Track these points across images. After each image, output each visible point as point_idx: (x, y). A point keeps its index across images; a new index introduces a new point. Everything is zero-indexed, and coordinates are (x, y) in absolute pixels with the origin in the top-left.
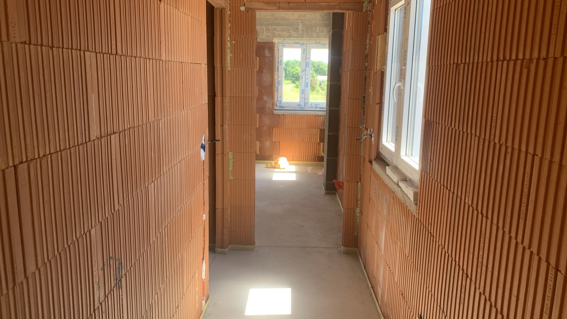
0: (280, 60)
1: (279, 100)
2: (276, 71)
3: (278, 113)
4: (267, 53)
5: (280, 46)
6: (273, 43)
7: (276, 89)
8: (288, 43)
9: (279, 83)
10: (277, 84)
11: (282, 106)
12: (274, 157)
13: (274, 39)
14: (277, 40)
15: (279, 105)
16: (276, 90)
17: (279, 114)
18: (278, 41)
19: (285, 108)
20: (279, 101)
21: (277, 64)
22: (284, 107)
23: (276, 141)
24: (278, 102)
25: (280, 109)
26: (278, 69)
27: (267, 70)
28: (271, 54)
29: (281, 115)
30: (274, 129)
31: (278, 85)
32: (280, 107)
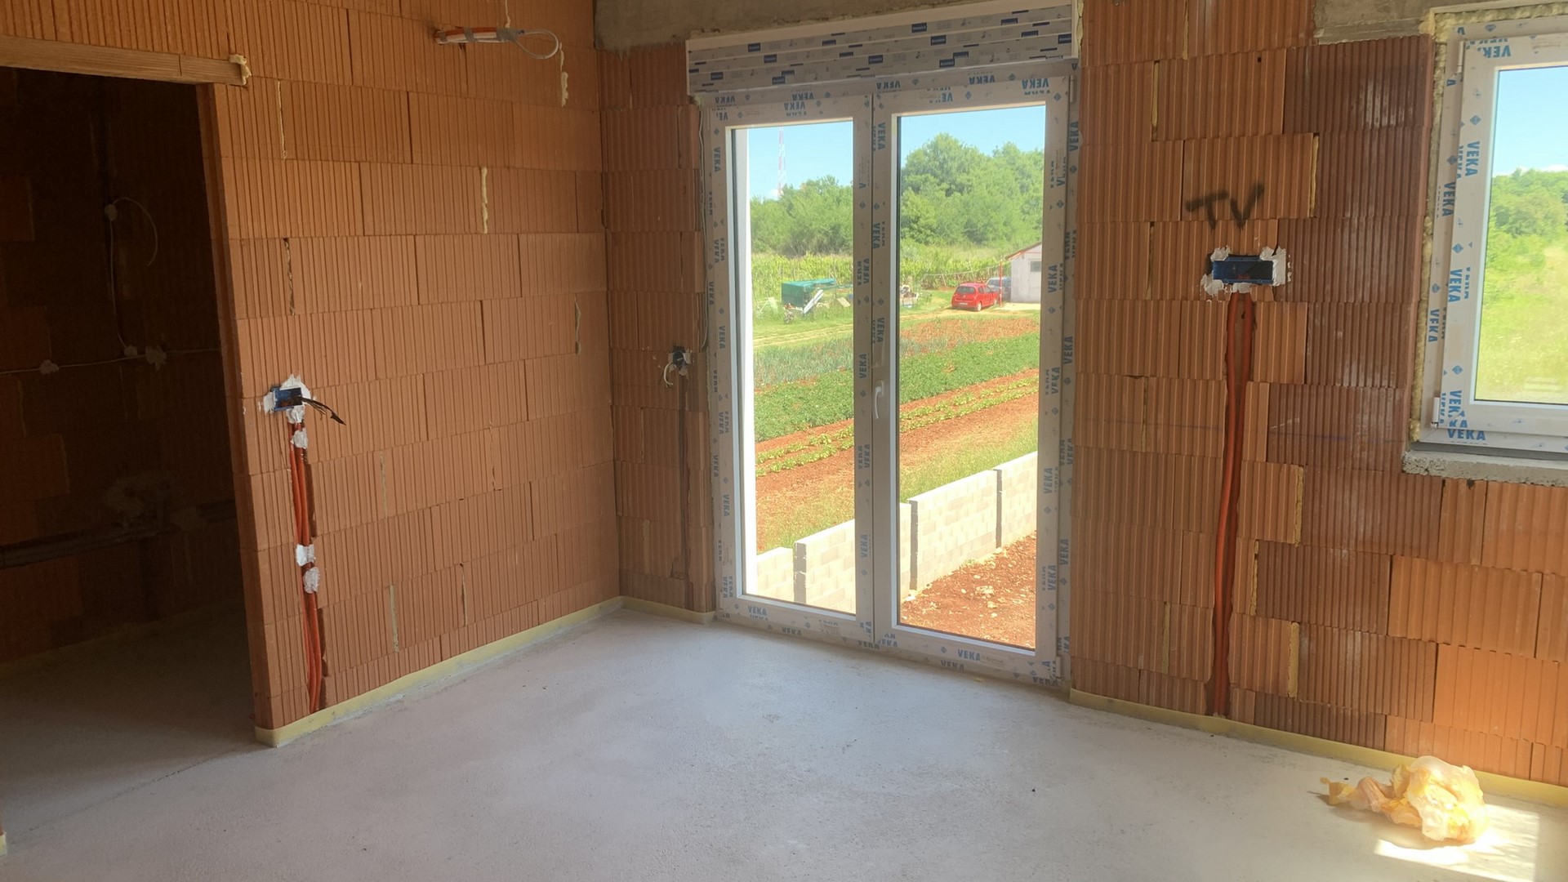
0: (1464, 141)
1: (1446, 389)
2: (1439, 212)
3: (1434, 472)
4: (1375, 108)
5: (1474, 56)
6: (1420, 39)
7: (1427, 323)
8: (1533, 35)
9: (1456, 289)
10: (1436, 288)
11: (1464, 423)
12: (1393, 732)
13: (1431, 16)
14: (1450, 23)
15: (1446, 418)
16: (1433, 329)
17: (1444, 475)
18: (1461, 30)
19: (1490, 442)
20: (1449, 397)
21: (1444, 167)
22: (1481, 434)
23: (1413, 635)
24: (1437, 400)
25: (1455, 440)
26: (1451, 202)
27: (1372, 209)
28: (1402, 113)
29: (1456, 483)
30: (1401, 564)
31: (1447, 298)
32: (1451, 433)
